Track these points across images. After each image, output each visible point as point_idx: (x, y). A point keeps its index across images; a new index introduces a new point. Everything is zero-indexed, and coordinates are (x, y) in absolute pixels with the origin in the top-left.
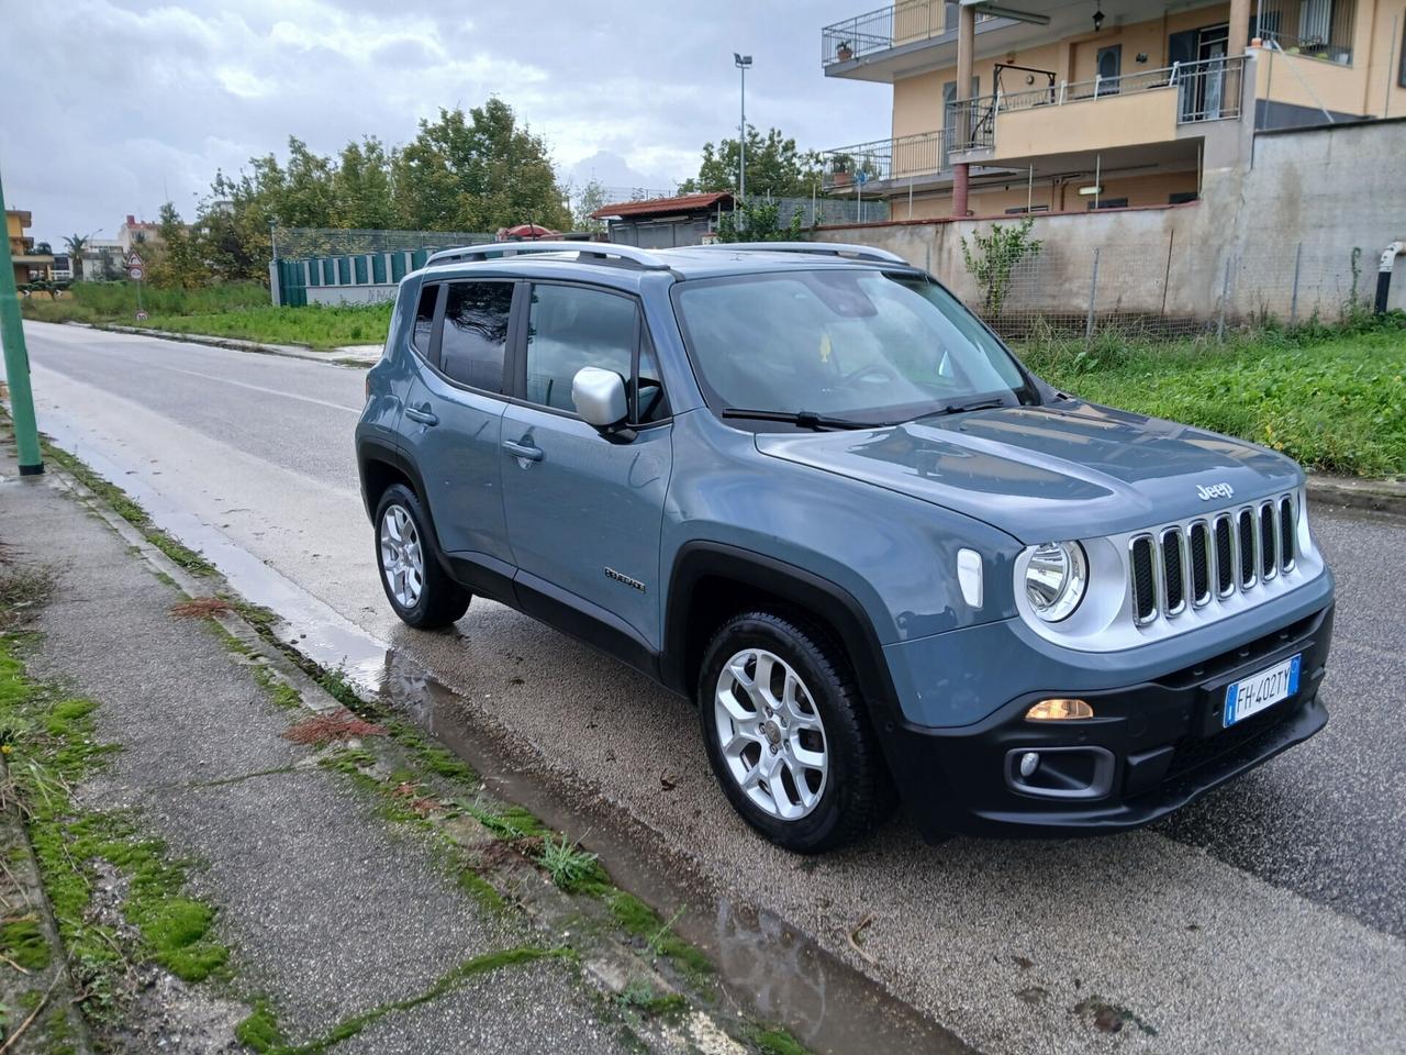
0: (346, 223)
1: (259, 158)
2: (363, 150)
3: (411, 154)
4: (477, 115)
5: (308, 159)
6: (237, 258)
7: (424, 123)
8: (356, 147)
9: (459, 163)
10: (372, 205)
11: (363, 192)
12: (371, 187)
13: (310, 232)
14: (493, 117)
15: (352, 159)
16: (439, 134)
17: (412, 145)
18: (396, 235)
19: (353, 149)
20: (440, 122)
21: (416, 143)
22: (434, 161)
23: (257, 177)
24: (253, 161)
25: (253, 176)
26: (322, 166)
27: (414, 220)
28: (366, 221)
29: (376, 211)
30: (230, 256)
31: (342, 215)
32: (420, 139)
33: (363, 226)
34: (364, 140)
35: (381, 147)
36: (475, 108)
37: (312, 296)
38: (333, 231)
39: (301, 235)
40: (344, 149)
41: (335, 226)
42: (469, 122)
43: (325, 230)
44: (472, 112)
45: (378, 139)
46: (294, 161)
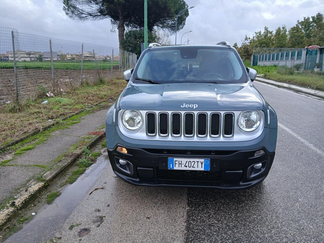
0: (274, 46)
1: (257, 32)
2: (281, 29)
3: (293, 29)
4: (313, 18)
5: (268, 31)
6: (248, 55)
7: (298, 21)
8: (280, 28)
9: (306, 31)
10: (281, 42)
11: (279, 39)
12: (282, 37)
13: (265, 49)
14: (318, 18)
15: (278, 31)
16: (302, 23)
17: (294, 27)
18: (286, 49)
19: (279, 28)
20: (303, 20)
21: (295, 26)
22: (299, 30)
23: (256, 36)
24: (255, 33)
25: (255, 36)
26: (271, 33)
27: (291, 45)
28: (279, 46)
29: (282, 43)
30: (246, 54)
31: (273, 45)
32: (297, 25)
33: (278, 47)
34: (282, 26)
35: (286, 27)
36: (313, 16)
37: (259, 63)
38: (270, 48)
39: (262, 49)
40: (277, 28)
41: (271, 47)
42: (311, 20)
43: (269, 48)
44: (312, 17)
45: (285, 26)
46: (265, 32)
